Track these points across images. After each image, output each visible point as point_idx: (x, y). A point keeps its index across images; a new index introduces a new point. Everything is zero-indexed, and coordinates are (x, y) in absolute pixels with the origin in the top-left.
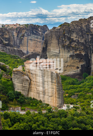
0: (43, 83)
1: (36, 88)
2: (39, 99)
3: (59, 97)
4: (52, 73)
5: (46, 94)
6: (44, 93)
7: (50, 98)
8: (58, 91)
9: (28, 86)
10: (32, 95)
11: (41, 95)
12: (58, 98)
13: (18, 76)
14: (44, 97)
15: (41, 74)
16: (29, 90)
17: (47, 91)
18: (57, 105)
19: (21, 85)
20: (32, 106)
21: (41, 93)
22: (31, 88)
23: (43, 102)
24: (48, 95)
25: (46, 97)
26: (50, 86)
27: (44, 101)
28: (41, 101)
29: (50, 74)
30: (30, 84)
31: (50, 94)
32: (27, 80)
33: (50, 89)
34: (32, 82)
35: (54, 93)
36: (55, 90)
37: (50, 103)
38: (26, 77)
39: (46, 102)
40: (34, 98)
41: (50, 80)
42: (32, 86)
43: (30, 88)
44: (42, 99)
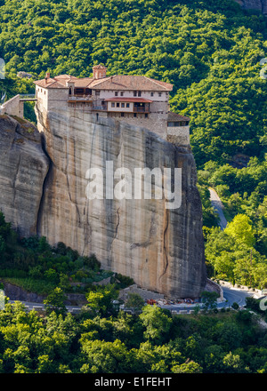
1: (76, 203)
2: (84, 252)
3: (181, 252)
4: (151, 140)
5: (121, 232)
7: (136, 251)
8: (175, 224)
9: (38, 189)
10: (57, 230)
11: (98, 236)
12: (174, 255)
14: (108, 246)
15: (97, 142)
16: (43, 206)
17: (122, 218)
18: (170, 285)
19: (7, 180)
21: (96, 224)
22: (50, 197)
23: (104, 267)
24: (128, 239)
25: (120, 244)
27: (110, 261)
28: (92, 262)
30: (48, 180)
31: (138, 236)
32: (36, 163)
33: (139, 212)
34: (58, 172)
35: (159, 229)
36: (161, 219)
37: (136, 276)
38: (32, 150)
39: (120, 269)
40: (61, 245)
42: (58, 191)
43: (46, 200)
44: (99, 254)
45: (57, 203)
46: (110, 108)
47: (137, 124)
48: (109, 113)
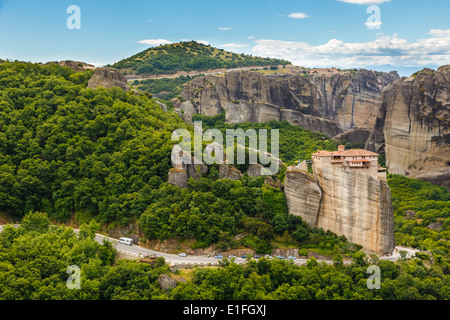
0: (351, 200)
1: (335, 210)
2: (339, 234)
3: (385, 232)
4: (371, 179)
5: (357, 224)
6: (352, 221)
7: (364, 232)
8: (382, 218)
9: (317, 205)
10: (326, 224)
11: (346, 226)
12: (381, 234)
13: (297, 183)
14: (351, 231)
15: (346, 182)
16: (319, 213)
17: (357, 217)
18: (380, 248)
19: (303, 201)
20: (323, 248)
21: (345, 220)
22: (323, 209)
23: (349, 240)
24: (360, 227)
25: (356, 230)
26: (365, 207)
27: (351, 238)
28: (343, 239)
29: (365, 180)
30: (322, 200)
31: (365, 225)
32: (316, 192)
33: (365, 214)
34: (326, 196)
35: (374, 222)
36: (375, 217)
37: (363, 244)
38: (314, 186)
39: (356, 242)
40: (329, 231)
41: (366, 193)
42: (327, 205)
43: (321, 210)
44: (346, 235)
45: (326, 211)
46: (351, 165)
47: (364, 172)
48: (351, 168)
